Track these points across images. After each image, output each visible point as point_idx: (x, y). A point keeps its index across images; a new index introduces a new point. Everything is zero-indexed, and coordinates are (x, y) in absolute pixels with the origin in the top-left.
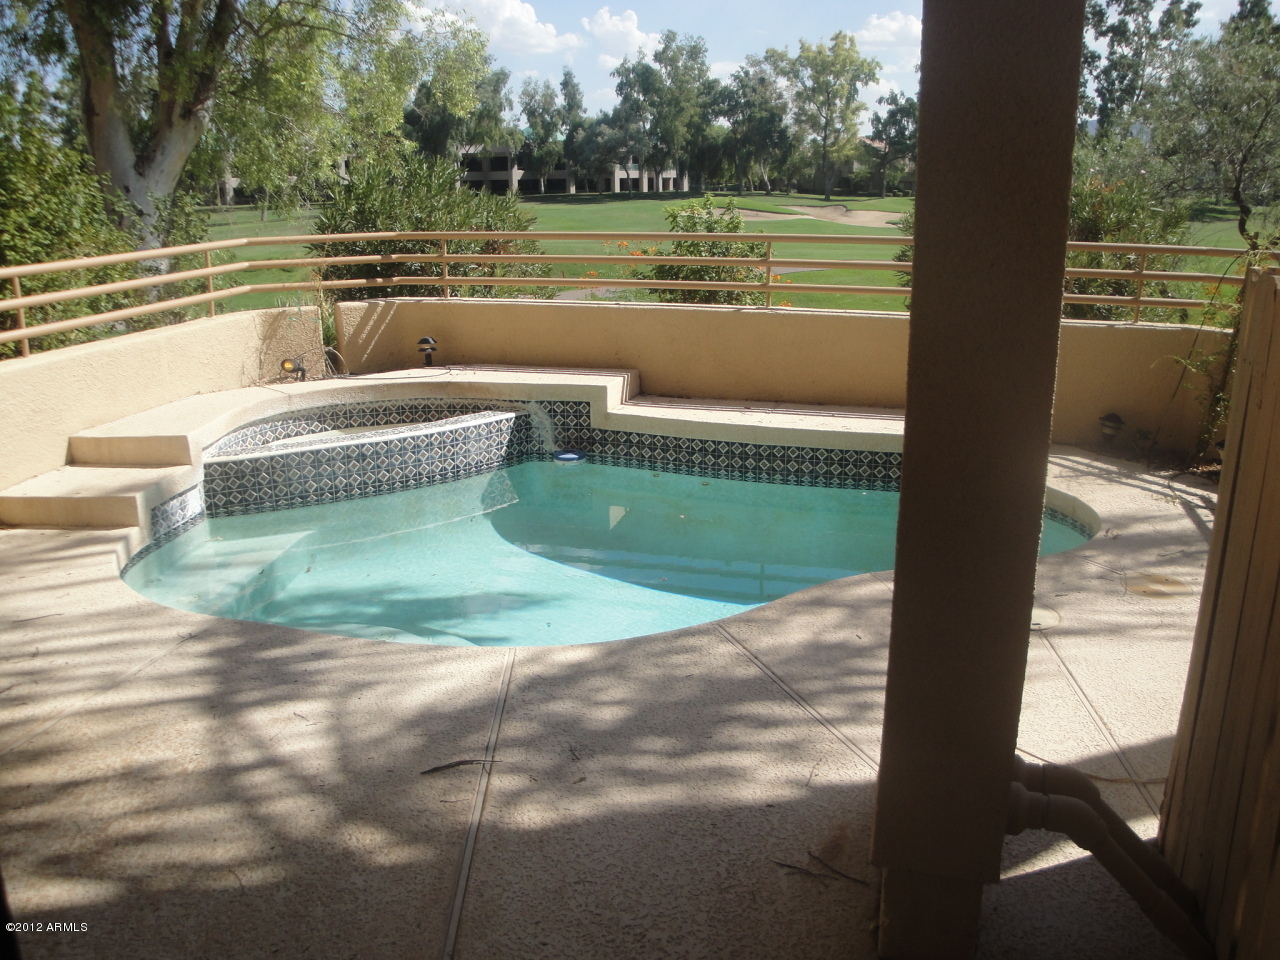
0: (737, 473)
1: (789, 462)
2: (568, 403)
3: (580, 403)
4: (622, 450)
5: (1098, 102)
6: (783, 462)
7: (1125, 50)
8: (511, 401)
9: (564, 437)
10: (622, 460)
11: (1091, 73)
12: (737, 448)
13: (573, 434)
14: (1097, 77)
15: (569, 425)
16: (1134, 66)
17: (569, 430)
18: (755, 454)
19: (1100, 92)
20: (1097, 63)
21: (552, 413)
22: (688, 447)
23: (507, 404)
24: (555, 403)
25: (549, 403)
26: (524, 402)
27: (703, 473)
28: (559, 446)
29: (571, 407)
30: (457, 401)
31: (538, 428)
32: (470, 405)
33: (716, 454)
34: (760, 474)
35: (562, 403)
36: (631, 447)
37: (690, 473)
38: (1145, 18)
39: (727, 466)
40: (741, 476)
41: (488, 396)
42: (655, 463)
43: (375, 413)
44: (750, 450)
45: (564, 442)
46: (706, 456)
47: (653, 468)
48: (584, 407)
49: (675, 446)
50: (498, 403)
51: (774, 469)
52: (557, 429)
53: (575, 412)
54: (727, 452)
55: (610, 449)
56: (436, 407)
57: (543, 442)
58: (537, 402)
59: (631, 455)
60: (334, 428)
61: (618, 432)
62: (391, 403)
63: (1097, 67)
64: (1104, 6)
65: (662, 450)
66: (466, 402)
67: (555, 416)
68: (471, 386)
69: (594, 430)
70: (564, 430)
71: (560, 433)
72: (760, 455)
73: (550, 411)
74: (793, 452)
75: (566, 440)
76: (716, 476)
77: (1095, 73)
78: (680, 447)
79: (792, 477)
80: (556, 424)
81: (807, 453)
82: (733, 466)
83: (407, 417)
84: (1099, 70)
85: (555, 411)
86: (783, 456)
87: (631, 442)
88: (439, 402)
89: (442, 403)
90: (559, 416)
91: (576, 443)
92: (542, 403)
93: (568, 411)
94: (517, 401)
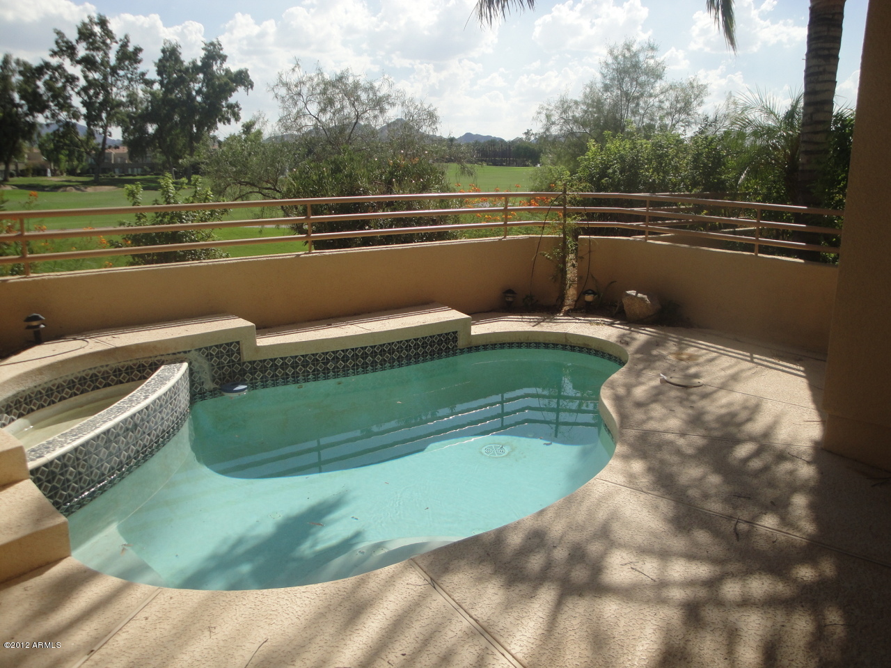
0: (360, 369)
1: (393, 353)
2: (221, 345)
3: (231, 343)
4: (269, 374)
5: (84, 111)
6: (390, 354)
7: (96, 76)
8: (174, 354)
9: (220, 375)
10: (270, 382)
11: (73, 89)
12: (360, 351)
13: (227, 370)
14: (78, 93)
15: (223, 363)
16: (104, 86)
17: (223, 367)
18: (372, 353)
19: (84, 103)
20: (77, 83)
21: (209, 357)
22: (323, 359)
23: (171, 357)
24: (211, 347)
25: (206, 348)
26: (185, 352)
27: (336, 376)
28: (217, 383)
29: (224, 349)
30: (122, 364)
31: (198, 372)
32: (135, 365)
33: (345, 359)
34: (376, 366)
35: (217, 346)
36: (276, 369)
37: (326, 378)
38: (106, 54)
39: (354, 366)
40: (363, 371)
41: (156, 353)
42: (298, 377)
43: (49, 392)
44: (369, 350)
45: (220, 379)
46: (337, 362)
47: (296, 382)
48: (235, 347)
49: (313, 361)
50: (163, 358)
51: (385, 360)
52: (214, 369)
53: (228, 351)
54: (353, 356)
55: (259, 375)
56: (103, 374)
57: (203, 383)
58: (196, 350)
59: (277, 376)
60: (19, 417)
61: (265, 360)
62: (63, 379)
63: (77, 86)
64: (74, 43)
65: (303, 366)
66: (131, 363)
67: (212, 359)
68: (138, 347)
69: (244, 363)
70: (219, 368)
71: (216, 372)
72: (376, 352)
73: (207, 356)
74: (395, 346)
75: (222, 376)
76: (346, 375)
77: (76, 90)
78: (318, 360)
79: (396, 363)
80: (213, 365)
81: (404, 344)
82: (357, 365)
83: (78, 389)
84: (79, 88)
85: (211, 355)
86: (390, 349)
87: (276, 365)
88: (105, 369)
89: (107, 369)
90: (215, 358)
91: (230, 377)
92: (200, 349)
93: (222, 352)
94: (179, 353)
